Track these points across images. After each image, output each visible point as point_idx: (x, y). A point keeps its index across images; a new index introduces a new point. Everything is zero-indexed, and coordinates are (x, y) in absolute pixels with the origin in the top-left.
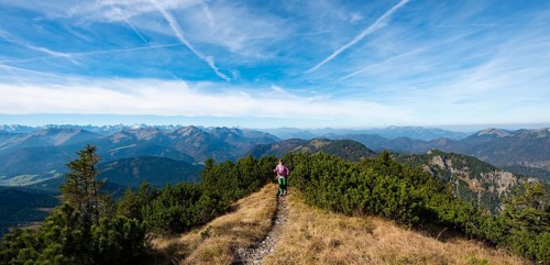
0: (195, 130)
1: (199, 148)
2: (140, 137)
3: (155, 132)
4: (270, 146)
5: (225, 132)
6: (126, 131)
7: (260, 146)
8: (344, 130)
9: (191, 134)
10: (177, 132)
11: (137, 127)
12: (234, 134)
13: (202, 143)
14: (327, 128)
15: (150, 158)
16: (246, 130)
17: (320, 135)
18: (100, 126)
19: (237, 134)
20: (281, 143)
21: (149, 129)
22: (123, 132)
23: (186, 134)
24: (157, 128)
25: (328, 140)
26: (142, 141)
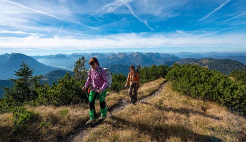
0: (139, 54)
1: (140, 62)
2: (118, 57)
3: (124, 55)
4: (175, 61)
5: (152, 55)
6: (114, 55)
7: (169, 62)
8: (226, 53)
9: (137, 55)
10: (132, 55)
11: (117, 53)
12: (156, 55)
13: (141, 60)
14: (213, 52)
15: (121, 65)
16: (162, 53)
17: (207, 56)
18: (106, 53)
19: (157, 56)
20: (181, 60)
21: (121, 54)
22: (113, 55)
23: (135, 56)
24: (124, 53)
25: (213, 59)
26: (119, 58)
